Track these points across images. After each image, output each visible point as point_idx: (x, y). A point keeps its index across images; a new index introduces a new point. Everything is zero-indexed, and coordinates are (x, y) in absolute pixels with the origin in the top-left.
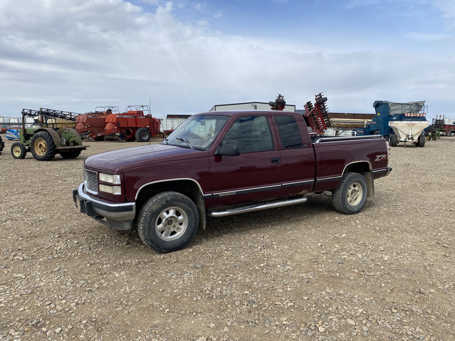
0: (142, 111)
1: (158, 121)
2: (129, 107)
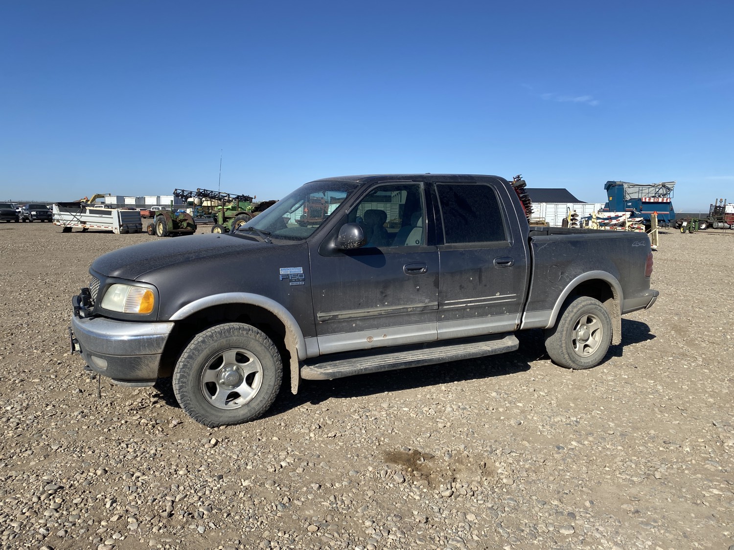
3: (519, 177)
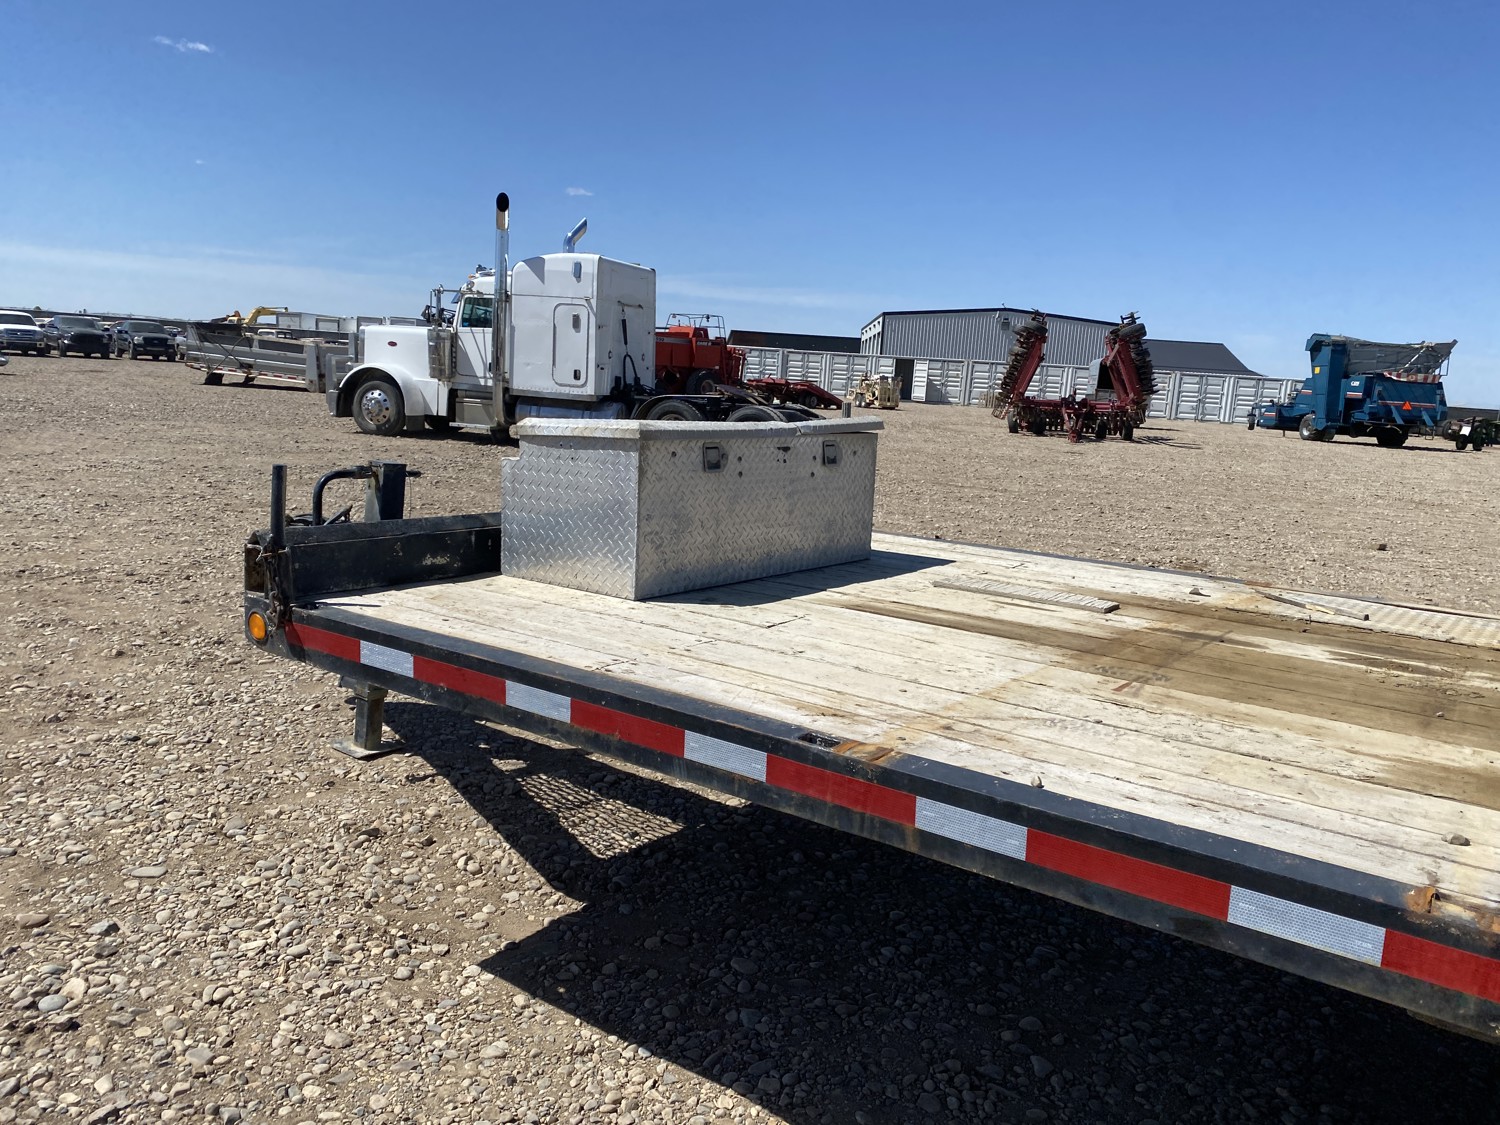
0: (707, 330)
2: (674, 316)
3: (1132, 316)
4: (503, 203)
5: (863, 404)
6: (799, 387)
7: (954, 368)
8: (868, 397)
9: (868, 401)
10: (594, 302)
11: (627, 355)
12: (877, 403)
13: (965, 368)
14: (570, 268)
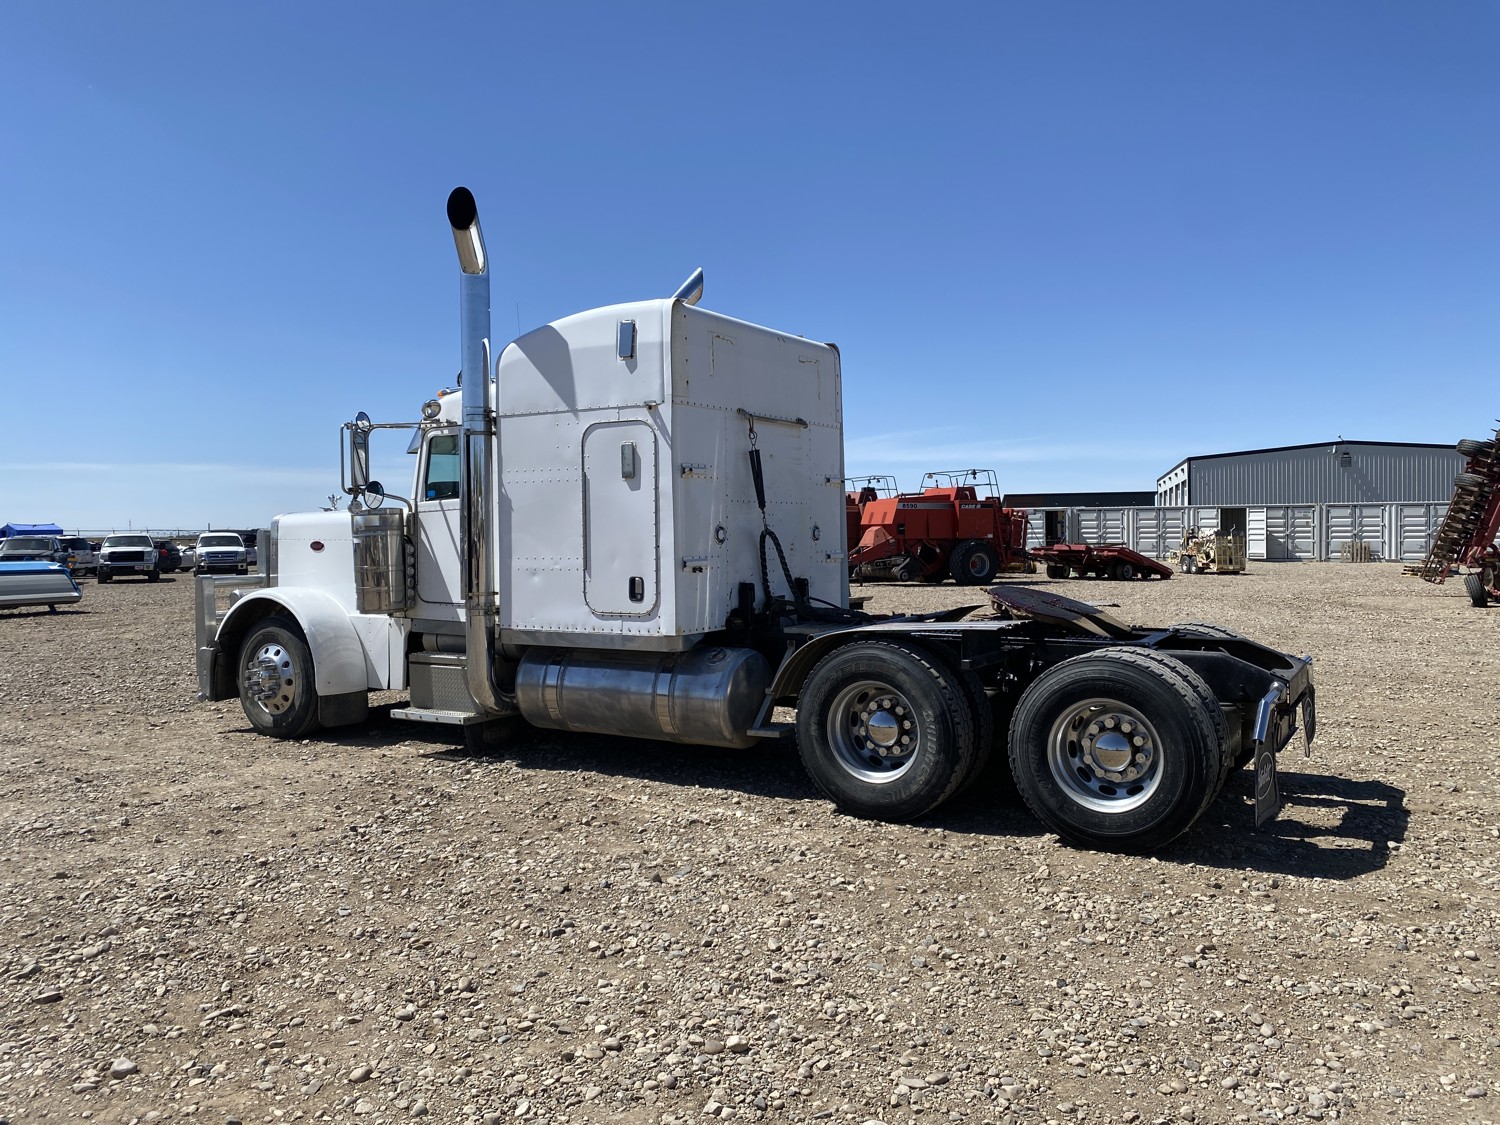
0: (973, 489)
1: (1020, 517)
2: (930, 476)
4: (462, 210)
5: (1194, 569)
6: (1106, 553)
7: (1302, 515)
8: (1201, 560)
9: (1200, 565)
10: (666, 411)
11: (767, 532)
12: (1214, 567)
13: (1317, 514)
14: (611, 338)
